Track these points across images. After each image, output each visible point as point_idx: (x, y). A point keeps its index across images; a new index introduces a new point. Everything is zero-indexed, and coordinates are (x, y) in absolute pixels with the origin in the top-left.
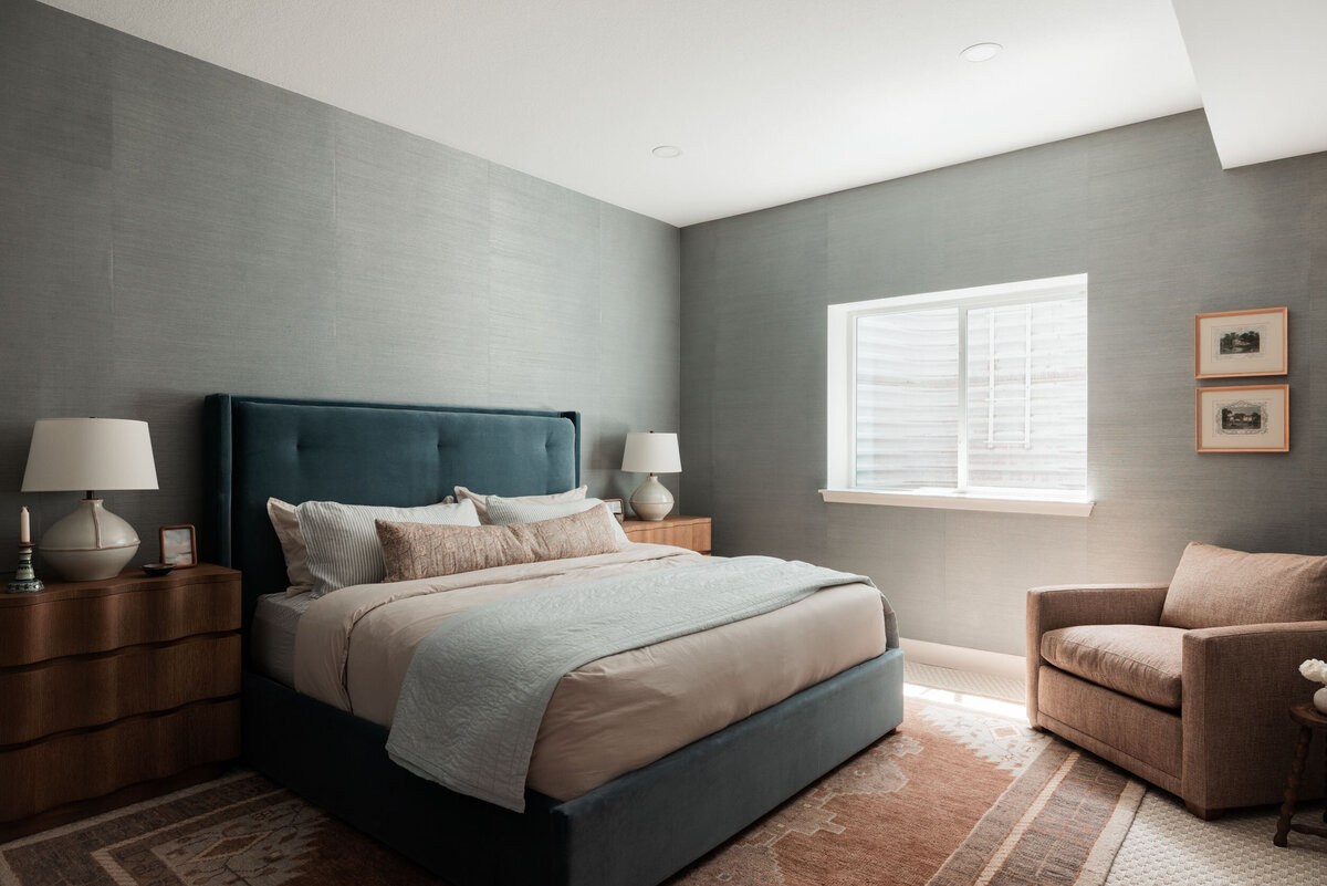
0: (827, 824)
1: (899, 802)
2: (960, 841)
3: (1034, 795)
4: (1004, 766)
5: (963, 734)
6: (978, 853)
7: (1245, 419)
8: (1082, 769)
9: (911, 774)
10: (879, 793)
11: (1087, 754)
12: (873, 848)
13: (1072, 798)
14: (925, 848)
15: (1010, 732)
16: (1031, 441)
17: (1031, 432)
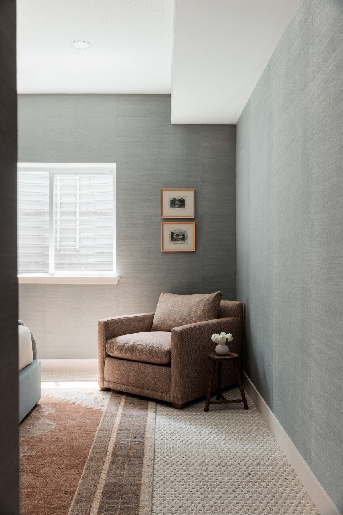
0: (26, 452)
1: (56, 433)
2: (92, 441)
3: (114, 416)
4: (96, 408)
5: (71, 399)
6: (102, 443)
7: (180, 237)
8: (129, 402)
9: (55, 421)
10: (44, 432)
11: (129, 395)
12: (54, 455)
13: (130, 413)
14: (78, 448)
15: (92, 394)
16: (79, 247)
17: (79, 242)
